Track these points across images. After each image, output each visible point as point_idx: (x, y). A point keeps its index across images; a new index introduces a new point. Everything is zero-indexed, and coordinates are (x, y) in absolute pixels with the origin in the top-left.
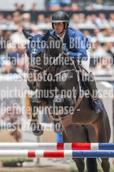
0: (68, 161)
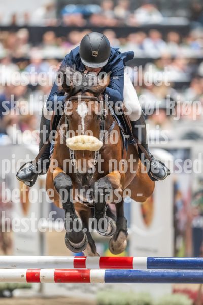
0: (94, 288)
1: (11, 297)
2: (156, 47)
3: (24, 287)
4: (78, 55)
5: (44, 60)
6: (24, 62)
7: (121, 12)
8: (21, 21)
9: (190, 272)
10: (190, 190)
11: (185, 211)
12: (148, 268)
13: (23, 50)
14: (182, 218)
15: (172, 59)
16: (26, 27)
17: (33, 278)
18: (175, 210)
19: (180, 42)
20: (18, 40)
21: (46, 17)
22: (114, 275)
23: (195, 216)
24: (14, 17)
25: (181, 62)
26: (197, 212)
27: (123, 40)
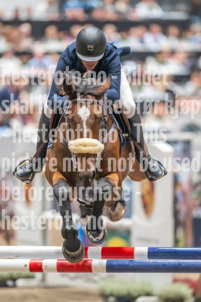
0: (96, 278)
1: (14, 286)
2: (156, 41)
3: (28, 277)
4: (74, 51)
5: (47, 54)
6: (27, 56)
7: (122, 6)
8: (23, 16)
9: (190, 262)
10: (190, 181)
11: (185, 202)
12: (149, 258)
13: (26, 44)
14: (183, 209)
15: (172, 53)
16: (29, 21)
17: (36, 268)
18: (175, 200)
19: (180, 36)
20: (21, 34)
21: (48, 12)
22: (116, 265)
23: (194, 206)
24: (17, 11)
25: (181, 56)
26: (197, 202)
27: (124, 34)
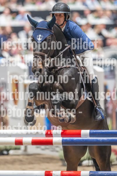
1: (8, 154)
3: (16, 149)
12: (90, 137)
18: (106, 102)
